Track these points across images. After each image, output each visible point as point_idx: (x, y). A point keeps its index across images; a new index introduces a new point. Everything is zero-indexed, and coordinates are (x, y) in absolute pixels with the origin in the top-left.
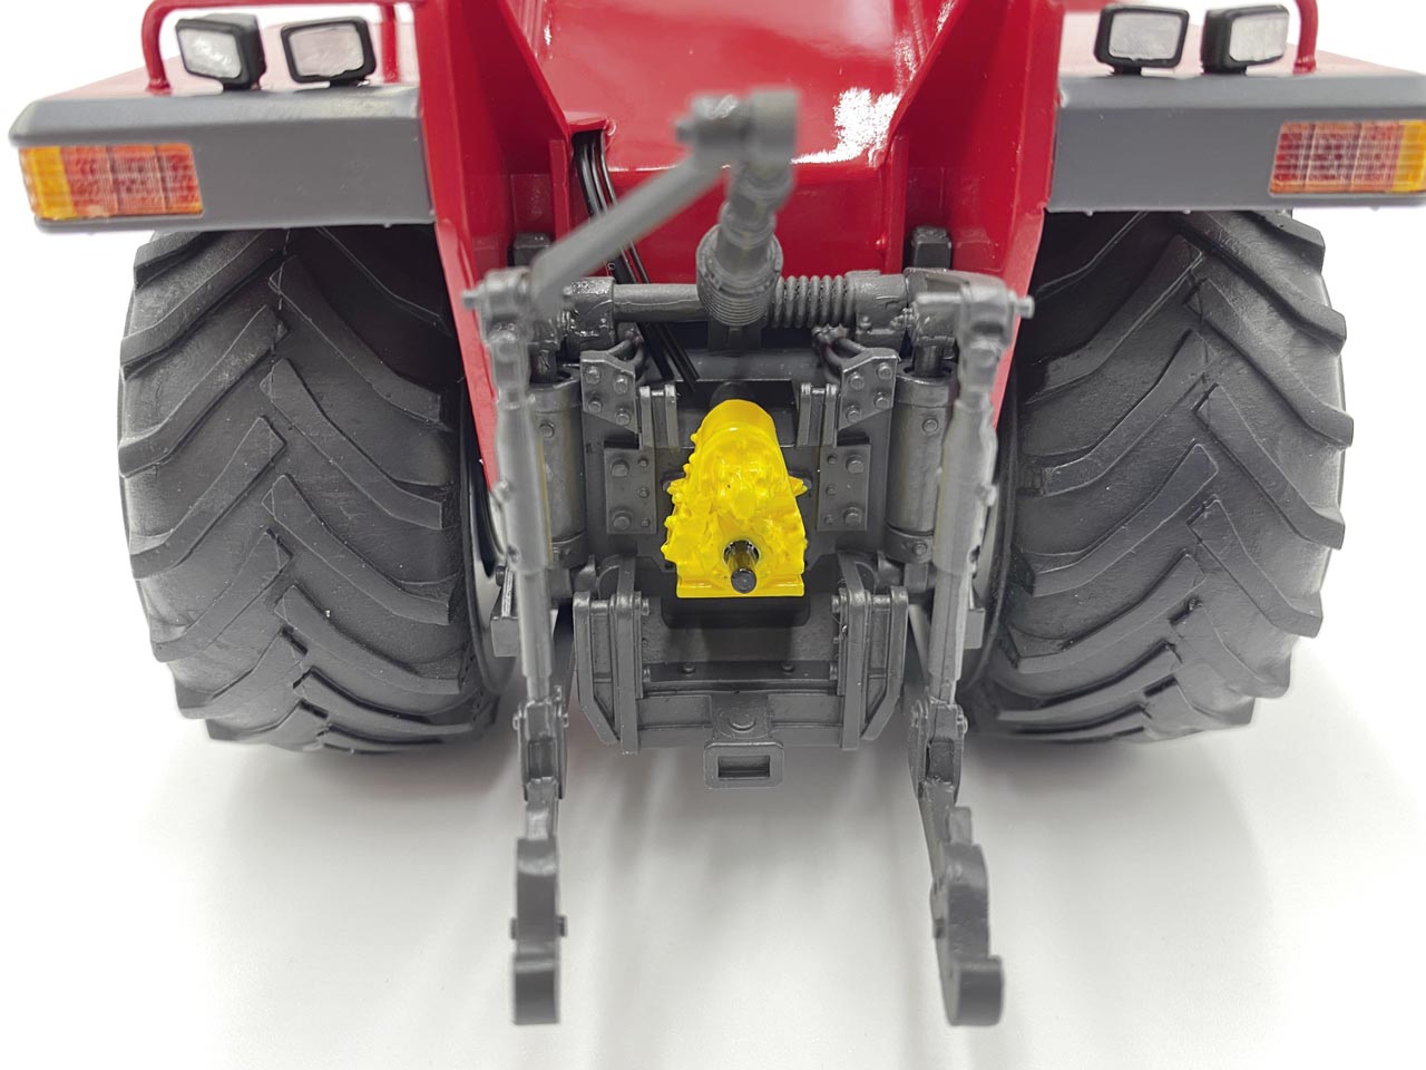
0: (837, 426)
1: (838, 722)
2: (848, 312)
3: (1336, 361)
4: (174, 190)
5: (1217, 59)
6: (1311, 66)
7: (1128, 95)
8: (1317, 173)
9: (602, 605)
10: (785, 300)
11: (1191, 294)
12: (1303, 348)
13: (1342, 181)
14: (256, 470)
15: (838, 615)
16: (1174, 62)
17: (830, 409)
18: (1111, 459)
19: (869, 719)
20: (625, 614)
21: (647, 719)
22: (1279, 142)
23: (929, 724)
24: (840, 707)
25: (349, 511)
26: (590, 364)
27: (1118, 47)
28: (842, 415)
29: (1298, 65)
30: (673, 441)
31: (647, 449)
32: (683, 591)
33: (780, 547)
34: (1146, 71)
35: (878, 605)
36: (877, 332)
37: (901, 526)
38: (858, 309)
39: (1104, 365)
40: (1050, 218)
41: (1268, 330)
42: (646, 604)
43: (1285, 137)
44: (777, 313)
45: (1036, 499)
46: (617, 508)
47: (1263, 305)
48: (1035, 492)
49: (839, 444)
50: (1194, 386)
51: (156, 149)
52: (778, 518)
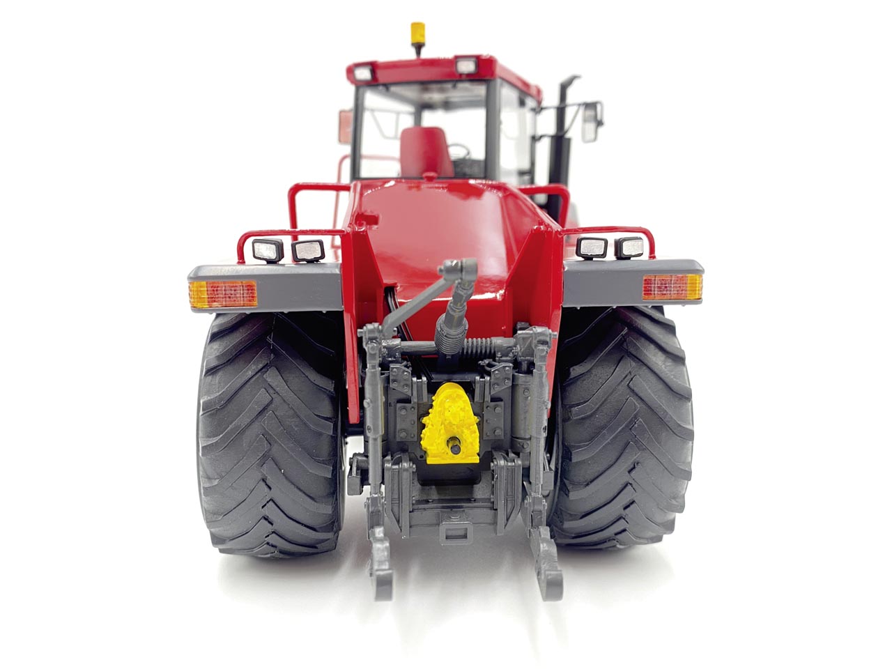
0: (490, 393)
1: (495, 523)
2: (493, 351)
3: (685, 369)
4: (246, 297)
5: (620, 256)
6: (654, 257)
7: (589, 266)
8: (659, 293)
9: (397, 467)
10: (468, 346)
11: (623, 342)
12: (669, 363)
13: (669, 296)
14: (260, 409)
15: (493, 471)
16: (604, 255)
17: (487, 385)
18: (597, 404)
19: (507, 520)
20: (406, 470)
21: (412, 524)
22: (644, 282)
23: (532, 505)
24: (495, 516)
25: (296, 426)
26: (394, 368)
27: (583, 251)
28: (492, 388)
29: (650, 257)
30: (425, 399)
31: (415, 403)
32: (430, 461)
33: (470, 440)
34: (594, 259)
35: (509, 466)
36: (504, 358)
37: (518, 436)
38: (496, 350)
39: (591, 369)
40: (564, 309)
41: (654, 356)
42: (414, 466)
43: (646, 280)
44: (465, 351)
45: (569, 422)
46: (401, 430)
47: (652, 347)
48: (569, 419)
49: (491, 401)
50: (626, 376)
51: (242, 283)
52: (468, 428)
